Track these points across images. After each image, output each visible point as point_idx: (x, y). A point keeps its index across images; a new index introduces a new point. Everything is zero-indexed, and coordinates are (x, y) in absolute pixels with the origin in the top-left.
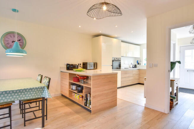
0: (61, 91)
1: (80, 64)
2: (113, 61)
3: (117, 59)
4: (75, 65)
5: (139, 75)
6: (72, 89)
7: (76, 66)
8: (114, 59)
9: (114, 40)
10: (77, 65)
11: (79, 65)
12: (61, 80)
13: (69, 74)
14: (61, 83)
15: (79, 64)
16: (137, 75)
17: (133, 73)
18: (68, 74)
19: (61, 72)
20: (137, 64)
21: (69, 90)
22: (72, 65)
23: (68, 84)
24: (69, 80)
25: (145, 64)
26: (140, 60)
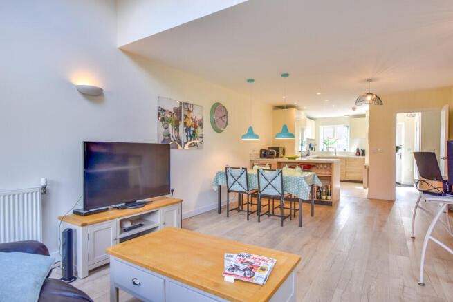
19: (251, 161)
20: (309, 150)
25: (323, 150)
26: (315, 143)
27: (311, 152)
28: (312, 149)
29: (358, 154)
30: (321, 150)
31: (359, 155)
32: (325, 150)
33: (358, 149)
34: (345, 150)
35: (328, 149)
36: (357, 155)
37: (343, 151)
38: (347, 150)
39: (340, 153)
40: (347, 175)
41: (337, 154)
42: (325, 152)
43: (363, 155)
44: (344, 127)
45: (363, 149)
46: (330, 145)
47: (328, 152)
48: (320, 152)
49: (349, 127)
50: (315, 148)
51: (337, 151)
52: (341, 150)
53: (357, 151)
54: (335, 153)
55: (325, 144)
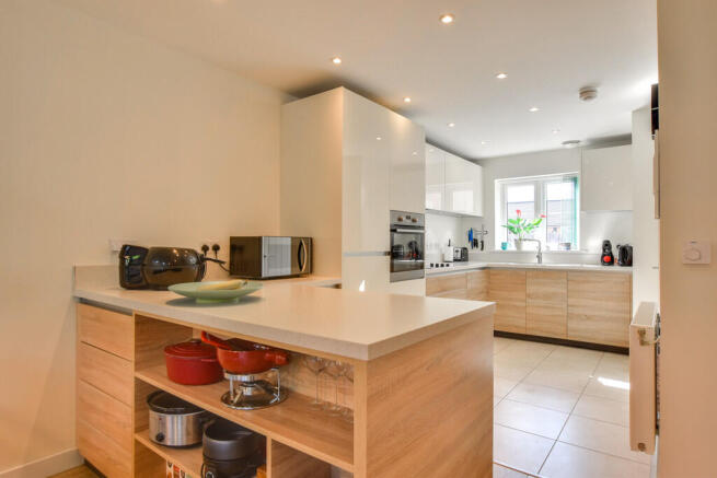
0: (82, 440)
1: (216, 248)
2: (393, 231)
3: (408, 218)
4: (181, 251)
5: (488, 293)
6: (161, 438)
7: (193, 260)
8: (396, 222)
9: (400, 121)
10: (194, 252)
11: (210, 254)
12: (83, 361)
13: (137, 323)
14: (81, 378)
15: (205, 248)
16: (482, 292)
17: (469, 285)
18: (131, 320)
19: (84, 301)
20: (468, 245)
21: (137, 443)
22: (163, 254)
23: (128, 394)
24: (139, 366)
25: (504, 246)
26: (483, 227)
27: (472, 252)
28: (475, 243)
29: (608, 258)
30: (498, 247)
31: (611, 262)
32: (512, 247)
33: (607, 245)
34: (568, 245)
35: (518, 243)
36: (604, 262)
37: (563, 249)
38: (576, 247)
39: (554, 255)
41: (543, 260)
42: (512, 252)
43: (623, 262)
44: (565, 180)
45: (623, 244)
46: (523, 233)
47: (519, 253)
48: (497, 252)
49: (579, 177)
50: (482, 242)
51: (543, 249)
52: (555, 247)
53: (604, 250)
54: (538, 257)
55: (511, 229)
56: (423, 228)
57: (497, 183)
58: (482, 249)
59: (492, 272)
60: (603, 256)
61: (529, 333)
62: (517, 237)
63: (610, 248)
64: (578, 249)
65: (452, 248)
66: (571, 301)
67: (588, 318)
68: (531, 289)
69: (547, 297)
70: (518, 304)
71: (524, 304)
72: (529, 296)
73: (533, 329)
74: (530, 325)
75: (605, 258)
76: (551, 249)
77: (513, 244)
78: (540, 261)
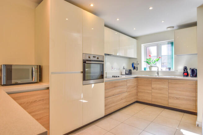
2: (84, 62)
5: (137, 87)
8: (88, 58)
17: (128, 84)
20: (132, 69)
25: (145, 69)
26: (137, 62)
27: (133, 71)
28: (134, 68)
29: (186, 74)
30: (143, 69)
31: (187, 75)
32: (148, 69)
33: (185, 68)
34: (170, 69)
35: (150, 67)
36: (184, 76)
37: (168, 70)
38: (173, 69)
39: (164, 72)
40: (170, 101)
41: (160, 74)
42: (148, 71)
43: (193, 75)
44: (168, 43)
45: (192, 68)
46: (152, 64)
47: (151, 72)
48: (142, 71)
49: (174, 42)
50: (137, 67)
51: (160, 70)
52: (164, 69)
53: (184, 70)
54: (157, 73)
55: (147, 62)
56: (103, 61)
57: (143, 46)
58: (137, 70)
59: (139, 79)
60: (184, 73)
61: (153, 103)
62: (150, 66)
63: (187, 70)
64: (174, 70)
65: (125, 70)
66: (170, 91)
67: (177, 99)
68: (153, 86)
69: (160, 89)
70: (148, 91)
71: (150, 92)
72: (153, 88)
73: (154, 102)
74: (153, 100)
75: (185, 74)
76: (163, 70)
77: (148, 68)
78: (158, 74)
